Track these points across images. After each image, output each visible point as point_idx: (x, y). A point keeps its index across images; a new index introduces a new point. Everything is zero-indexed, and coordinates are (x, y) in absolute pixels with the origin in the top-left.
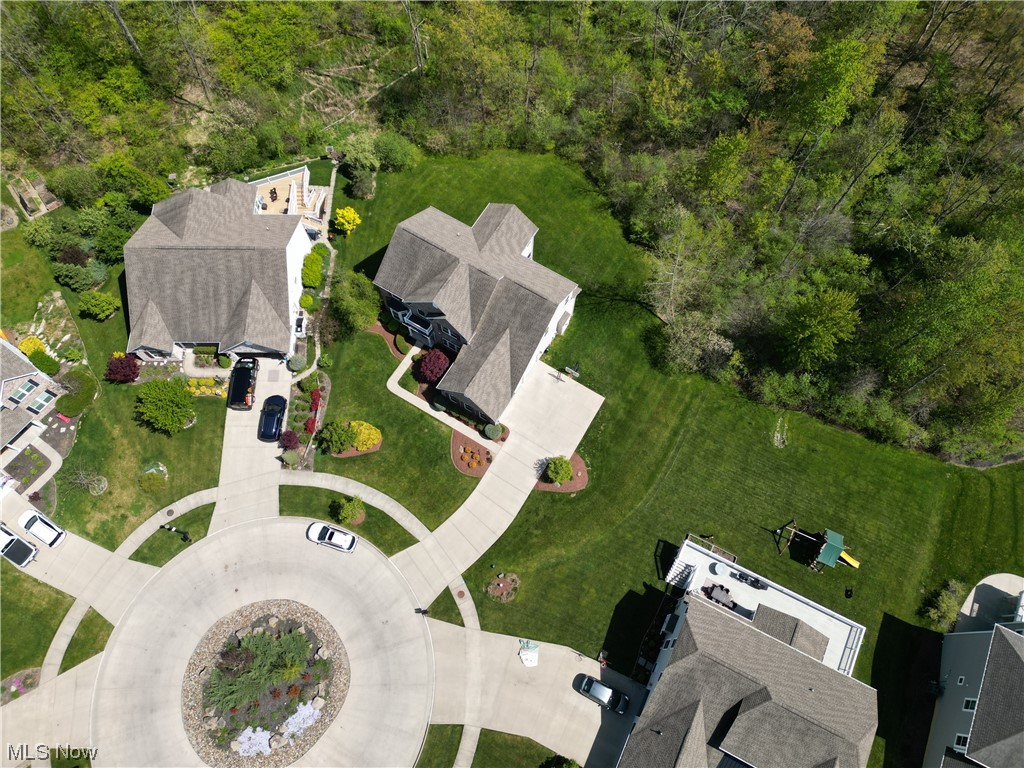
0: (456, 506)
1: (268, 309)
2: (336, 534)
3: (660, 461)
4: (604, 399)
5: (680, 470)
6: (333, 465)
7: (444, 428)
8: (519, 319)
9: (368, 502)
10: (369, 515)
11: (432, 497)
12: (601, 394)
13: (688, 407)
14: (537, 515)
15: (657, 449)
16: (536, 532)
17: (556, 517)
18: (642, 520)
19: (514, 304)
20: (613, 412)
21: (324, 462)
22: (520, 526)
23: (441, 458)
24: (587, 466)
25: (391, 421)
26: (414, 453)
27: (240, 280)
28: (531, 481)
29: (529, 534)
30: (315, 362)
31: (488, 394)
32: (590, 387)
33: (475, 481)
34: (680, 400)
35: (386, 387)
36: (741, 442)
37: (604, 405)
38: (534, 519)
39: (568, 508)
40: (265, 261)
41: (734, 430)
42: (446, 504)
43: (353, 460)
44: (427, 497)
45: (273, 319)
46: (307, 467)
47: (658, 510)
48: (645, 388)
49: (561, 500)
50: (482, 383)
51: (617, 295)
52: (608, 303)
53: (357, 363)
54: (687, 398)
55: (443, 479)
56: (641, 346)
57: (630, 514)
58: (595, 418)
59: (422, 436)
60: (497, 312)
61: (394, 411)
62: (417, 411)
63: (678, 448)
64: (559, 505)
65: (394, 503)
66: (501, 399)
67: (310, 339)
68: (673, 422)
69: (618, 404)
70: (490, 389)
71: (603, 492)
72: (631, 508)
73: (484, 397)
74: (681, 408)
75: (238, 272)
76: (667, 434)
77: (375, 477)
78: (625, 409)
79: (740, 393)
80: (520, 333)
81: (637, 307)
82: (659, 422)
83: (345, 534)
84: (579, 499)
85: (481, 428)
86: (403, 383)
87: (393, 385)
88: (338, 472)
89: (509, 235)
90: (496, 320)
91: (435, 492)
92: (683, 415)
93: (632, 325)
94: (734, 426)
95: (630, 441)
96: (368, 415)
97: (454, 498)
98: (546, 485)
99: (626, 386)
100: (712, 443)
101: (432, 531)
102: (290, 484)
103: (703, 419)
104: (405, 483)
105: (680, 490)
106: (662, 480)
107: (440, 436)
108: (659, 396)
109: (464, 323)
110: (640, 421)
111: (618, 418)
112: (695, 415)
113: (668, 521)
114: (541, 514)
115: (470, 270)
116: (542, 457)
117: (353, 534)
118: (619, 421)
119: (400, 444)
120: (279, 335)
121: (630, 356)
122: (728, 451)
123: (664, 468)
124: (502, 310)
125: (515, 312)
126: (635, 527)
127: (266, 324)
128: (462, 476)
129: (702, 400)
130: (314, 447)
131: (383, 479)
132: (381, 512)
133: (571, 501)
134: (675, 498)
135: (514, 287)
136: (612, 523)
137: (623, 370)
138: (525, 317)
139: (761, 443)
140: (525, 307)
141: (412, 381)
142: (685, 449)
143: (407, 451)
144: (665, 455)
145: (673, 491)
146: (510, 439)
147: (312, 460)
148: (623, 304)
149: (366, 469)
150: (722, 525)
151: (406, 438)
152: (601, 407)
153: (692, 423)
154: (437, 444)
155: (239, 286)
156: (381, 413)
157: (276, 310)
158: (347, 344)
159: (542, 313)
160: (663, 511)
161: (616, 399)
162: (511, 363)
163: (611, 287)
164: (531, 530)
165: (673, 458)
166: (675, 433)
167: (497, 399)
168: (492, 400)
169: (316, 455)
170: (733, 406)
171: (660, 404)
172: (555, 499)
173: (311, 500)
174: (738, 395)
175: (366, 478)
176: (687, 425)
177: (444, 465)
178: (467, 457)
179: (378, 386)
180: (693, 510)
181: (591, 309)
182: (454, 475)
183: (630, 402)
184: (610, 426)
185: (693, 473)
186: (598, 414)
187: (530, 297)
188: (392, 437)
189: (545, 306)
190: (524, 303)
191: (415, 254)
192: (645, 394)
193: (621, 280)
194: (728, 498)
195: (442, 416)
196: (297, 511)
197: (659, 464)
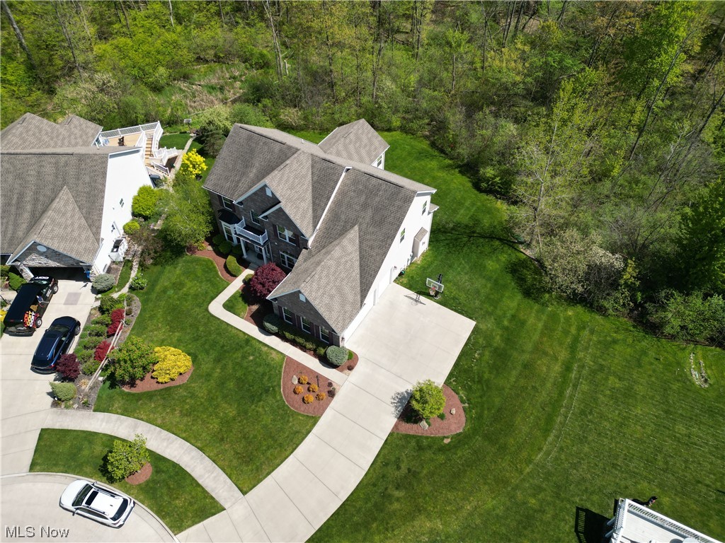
0: (283, 456)
1: (77, 217)
2: (100, 495)
3: (556, 401)
4: (473, 323)
5: (583, 413)
6: (122, 402)
7: (274, 355)
8: (370, 212)
9: (159, 451)
10: (158, 471)
11: (250, 443)
12: (471, 318)
13: (576, 340)
14: (399, 468)
15: (549, 385)
16: (397, 494)
17: (425, 472)
18: (546, 479)
19: (364, 197)
20: (489, 337)
21: (111, 398)
22: (374, 485)
23: (267, 391)
24: (462, 402)
25: (207, 347)
26: (231, 385)
27: (51, 187)
28: (388, 420)
29: (386, 496)
30: (127, 285)
31: (332, 297)
32: (456, 311)
33: (312, 421)
34: (566, 332)
35: (207, 310)
36: (653, 379)
37: (476, 330)
38: (393, 473)
39: (441, 458)
40: (83, 166)
41: (640, 366)
42: (269, 453)
43: (150, 396)
44: (244, 443)
45: (80, 227)
46: (86, 405)
47: (566, 465)
48: (522, 316)
49: (430, 447)
50: (324, 281)
51: (474, 232)
52: (466, 239)
53: (178, 286)
54: (573, 330)
55: (267, 419)
56: (509, 277)
57: (528, 470)
58: (466, 344)
59: (245, 364)
60: (343, 209)
61: (213, 336)
62: (241, 335)
63: (575, 386)
64: (428, 455)
65: (196, 453)
66: (348, 308)
67: (127, 264)
68: (563, 355)
69: (493, 330)
70: (333, 292)
71: (487, 437)
72: (529, 461)
73: (326, 300)
74: (569, 340)
75: (50, 178)
76: (557, 368)
77: (176, 417)
78: (502, 336)
79: (634, 326)
80: (371, 229)
81: (497, 243)
82: (546, 354)
83: (113, 495)
84: (455, 447)
85: (322, 351)
86: (229, 306)
87: (216, 308)
88: (126, 412)
89: (358, 144)
90: (343, 217)
91: (255, 437)
92: (573, 348)
93: (494, 258)
94: (638, 360)
95: (514, 373)
96: (179, 340)
97: (281, 445)
98: (409, 426)
99: (499, 312)
100: (617, 381)
101: (244, 493)
102: (57, 427)
103: (598, 353)
104: (215, 425)
105: (590, 438)
106: (563, 424)
107: (268, 365)
108: (540, 325)
109: (303, 217)
110: (523, 351)
111: (495, 345)
112: (586, 349)
113: (584, 479)
114: (404, 467)
115: (313, 160)
116: (402, 390)
117: (126, 497)
118: (496, 349)
119: (216, 375)
120: (84, 245)
121: (498, 285)
122: (640, 389)
123: (563, 410)
124: (349, 206)
125: (365, 206)
126: (539, 489)
127: (69, 229)
128: (293, 414)
129: (592, 332)
130: (101, 379)
131: (185, 419)
132: (175, 465)
133: (443, 449)
134: (586, 449)
135: (364, 178)
136: (506, 482)
137: (492, 297)
138: (377, 210)
139: (678, 381)
140: (377, 199)
141: (240, 304)
142: (584, 387)
143: (223, 383)
144: (561, 394)
145: (582, 440)
146: (359, 368)
147: (94, 396)
148: (482, 240)
149: (164, 406)
150: (660, 486)
151: (224, 368)
152: (473, 332)
153: (586, 357)
154: (264, 374)
155: (49, 193)
156: (196, 339)
157: (86, 219)
158: (168, 268)
159: (398, 203)
160: (574, 466)
161: (488, 325)
162: (361, 266)
163: (467, 226)
164: (389, 491)
165: (571, 397)
166: (568, 368)
167: (343, 305)
168: (336, 306)
169: (103, 389)
170: (630, 340)
171: (542, 334)
172: (420, 445)
173: (80, 449)
174: (632, 329)
175: (164, 419)
176: (580, 360)
177: (270, 400)
178: (301, 389)
179: (197, 309)
180: (614, 466)
181: (447, 244)
182: (283, 413)
183: (507, 329)
184: (487, 353)
185: (602, 416)
186: (469, 339)
187: (384, 187)
188: (206, 367)
189: (401, 196)
190: (376, 195)
191: (252, 151)
192: (523, 323)
193: (477, 222)
194: (659, 450)
195: (273, 341)
196: (56, 465)
197: (555, 404)
